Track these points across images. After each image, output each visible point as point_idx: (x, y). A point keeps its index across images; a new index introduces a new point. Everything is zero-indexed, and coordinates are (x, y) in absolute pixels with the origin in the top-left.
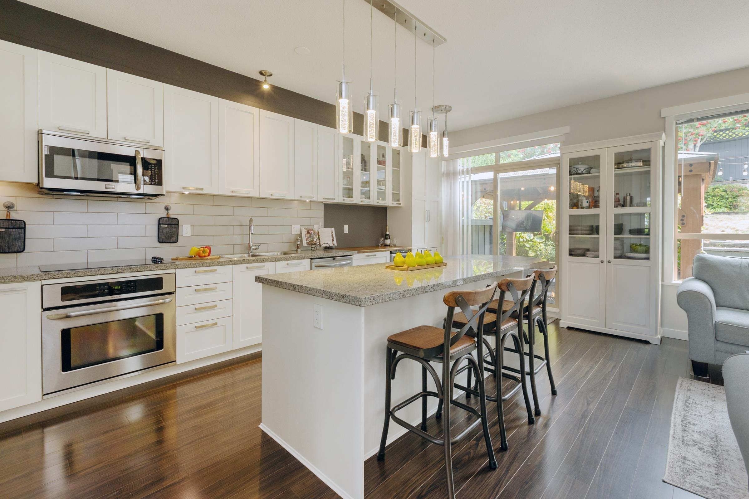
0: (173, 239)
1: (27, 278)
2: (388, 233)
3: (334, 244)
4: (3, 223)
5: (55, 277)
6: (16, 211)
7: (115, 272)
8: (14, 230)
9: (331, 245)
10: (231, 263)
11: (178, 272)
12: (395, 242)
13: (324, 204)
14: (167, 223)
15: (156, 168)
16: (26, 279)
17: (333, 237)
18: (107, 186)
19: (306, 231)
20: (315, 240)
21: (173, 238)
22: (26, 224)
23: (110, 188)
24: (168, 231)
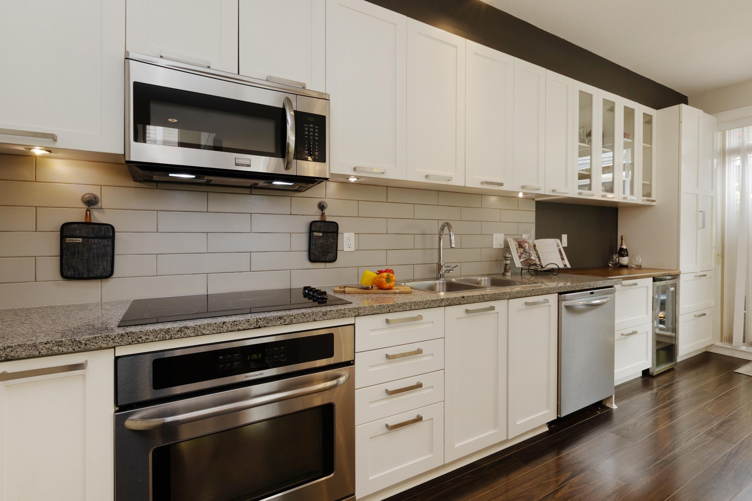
0: (330, 256)
1: (86, 344)
2: (624, 247)
3: (565, 266)
4: (80, 229)
5: (140, 340)
6: (101, 208)
7: (252, 327)
8: (96, 241)
9: (561, 266)
10: (443, 304)
11: (360, 322)
12: (639, 260)
13: (537, 202)
14: (322, 230)
15: (317, 130)
16: (83, 346)
17: (561, 254)
18: (239, 161)
19: (517, 243)
20: (533, 258)
21: (330, 254)
22: (116, 230)
23: (242, 165)
24: (323, 243)
